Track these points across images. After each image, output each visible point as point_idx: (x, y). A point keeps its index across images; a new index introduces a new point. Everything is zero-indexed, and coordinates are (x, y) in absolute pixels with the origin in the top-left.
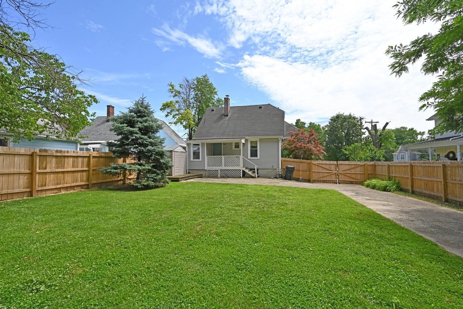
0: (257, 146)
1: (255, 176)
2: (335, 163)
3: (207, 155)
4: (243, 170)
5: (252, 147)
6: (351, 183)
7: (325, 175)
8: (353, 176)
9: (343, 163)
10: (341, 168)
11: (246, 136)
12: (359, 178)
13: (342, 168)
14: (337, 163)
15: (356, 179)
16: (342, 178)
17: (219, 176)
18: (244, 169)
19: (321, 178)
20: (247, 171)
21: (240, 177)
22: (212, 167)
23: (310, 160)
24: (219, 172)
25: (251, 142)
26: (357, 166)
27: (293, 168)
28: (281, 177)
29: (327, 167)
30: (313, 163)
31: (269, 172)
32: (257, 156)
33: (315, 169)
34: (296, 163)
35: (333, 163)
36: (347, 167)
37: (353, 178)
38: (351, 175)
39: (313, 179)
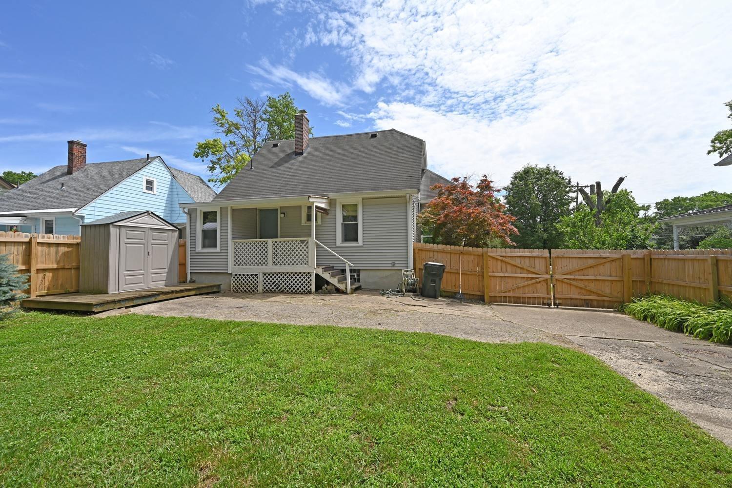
0: (356, 217)
1: (346, 289)
2: (546, 253)
3: (233, 238)
4: (317, 275)
5: (345, 218)
6: (587, 304)
7: (521, 283)
8: (592, 286)
9: (566, 255)
10: (559, 267)
11: (332, 191)
12: (607, 291)
13: (563, 266)
14: (550, 253)
15: (599, 295)
16: (565, 292)
17: (260, 288)
18: (320, 271)
19: (509, 291)
20: (326, 276)
21: (310, 292)
22: (244, 267)
23: (482, 247)
24: (261, 278)
25: (343, 206)
26: (604, 261)
27: (442, 268)
28: (414, 291)
29: (526, 264)
30: (489, 254)
31: (386, 277)
32: (356, 240)
33: (495, 270)
34: (448, 256)
35: (540, 255)
36: (575, 265)
37: (590, 292)
38: (586, 283)
39: (491, 294)
